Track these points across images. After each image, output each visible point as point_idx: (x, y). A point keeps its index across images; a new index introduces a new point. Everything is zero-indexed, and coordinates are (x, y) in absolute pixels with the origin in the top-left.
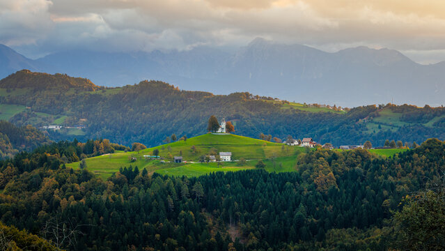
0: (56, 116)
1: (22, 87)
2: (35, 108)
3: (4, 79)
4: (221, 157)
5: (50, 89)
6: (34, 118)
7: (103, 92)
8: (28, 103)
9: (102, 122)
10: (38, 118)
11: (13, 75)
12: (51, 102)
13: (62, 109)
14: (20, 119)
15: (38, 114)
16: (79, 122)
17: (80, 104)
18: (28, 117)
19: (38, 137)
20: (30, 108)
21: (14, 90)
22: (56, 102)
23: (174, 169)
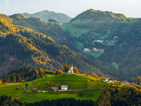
0: (102, 35)
1: (88, 18)
2: (92, 30)
3: (80, 14)
4: (62, 88)
5: (101, 20)
6: (91, 36)
7: (128, 21)
8: (90, 27)
9: (125, 38)
10: (93, 36)
11: (85, 12)
12: (101, 27)
13: (106, 31)
14: (84, 36)
15: (94, 33)
16: (113, 38)
17: (115, 28)
18: (88, 35)
19: (67, 52)
20: (90, 30)
21: (84, 20)
22: (104, 27)
23: (31, 95)
